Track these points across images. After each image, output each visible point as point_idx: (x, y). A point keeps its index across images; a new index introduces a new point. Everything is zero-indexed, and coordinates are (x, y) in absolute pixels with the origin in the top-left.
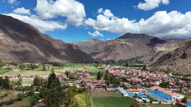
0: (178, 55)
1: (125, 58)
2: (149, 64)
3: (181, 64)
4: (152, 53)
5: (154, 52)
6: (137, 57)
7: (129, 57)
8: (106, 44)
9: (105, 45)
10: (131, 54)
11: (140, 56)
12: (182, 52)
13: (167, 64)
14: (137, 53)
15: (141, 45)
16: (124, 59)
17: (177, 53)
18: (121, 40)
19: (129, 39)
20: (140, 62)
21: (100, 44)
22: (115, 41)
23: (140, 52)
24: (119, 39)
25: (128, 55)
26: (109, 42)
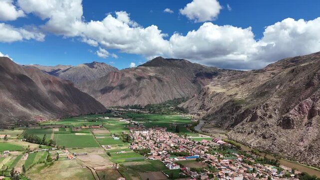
0: (270, 117)
1: (156, 101)
2: (199, 115)
3: (285, 140)
4: (202, 96)
5: (205, 94)
6: (175, 99)
7: (163, 99)
8: (123, 75)
9: (120, 77)
10: (165, 95)
11: (178, 97)
12: (276, 112)
13: (252, 132)
14: (175, 91)
15: (181, 79)
16: (155, 103)
17: (268, 113)
18: (148, 68)
19: (161, 68)
20: (182, 110)
21: (111, 75)
22: (138, 70)
23: (179, 90)
24: (144, 67)
25: (160, 96)
26: (128, 72)
